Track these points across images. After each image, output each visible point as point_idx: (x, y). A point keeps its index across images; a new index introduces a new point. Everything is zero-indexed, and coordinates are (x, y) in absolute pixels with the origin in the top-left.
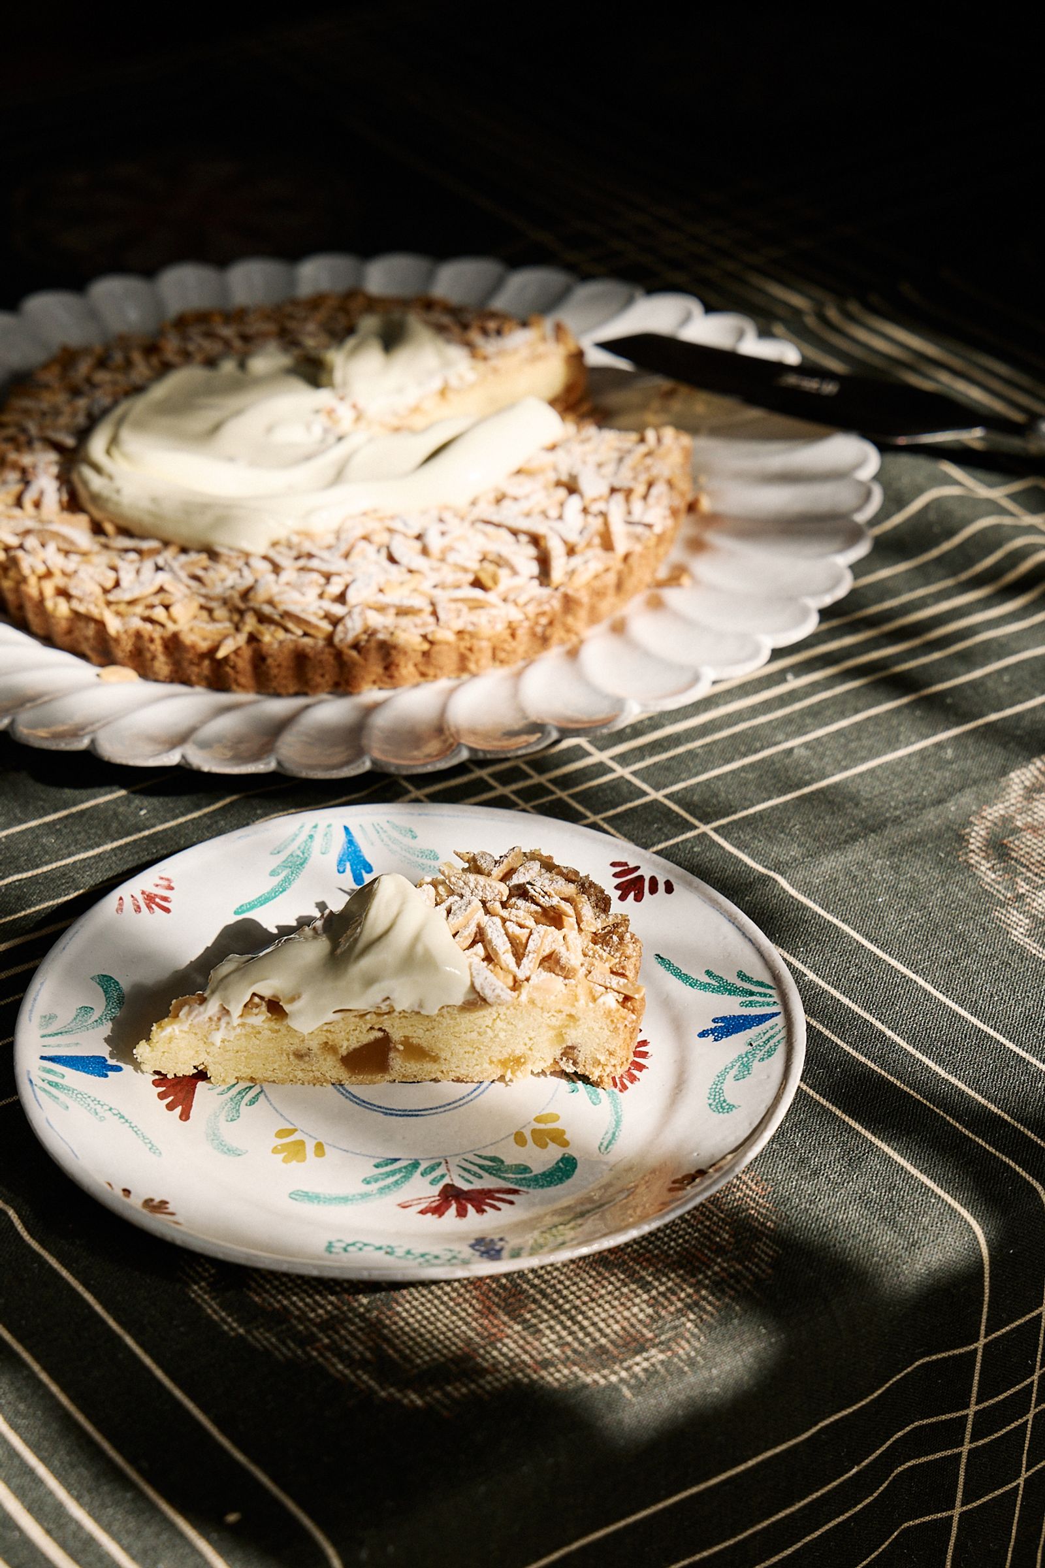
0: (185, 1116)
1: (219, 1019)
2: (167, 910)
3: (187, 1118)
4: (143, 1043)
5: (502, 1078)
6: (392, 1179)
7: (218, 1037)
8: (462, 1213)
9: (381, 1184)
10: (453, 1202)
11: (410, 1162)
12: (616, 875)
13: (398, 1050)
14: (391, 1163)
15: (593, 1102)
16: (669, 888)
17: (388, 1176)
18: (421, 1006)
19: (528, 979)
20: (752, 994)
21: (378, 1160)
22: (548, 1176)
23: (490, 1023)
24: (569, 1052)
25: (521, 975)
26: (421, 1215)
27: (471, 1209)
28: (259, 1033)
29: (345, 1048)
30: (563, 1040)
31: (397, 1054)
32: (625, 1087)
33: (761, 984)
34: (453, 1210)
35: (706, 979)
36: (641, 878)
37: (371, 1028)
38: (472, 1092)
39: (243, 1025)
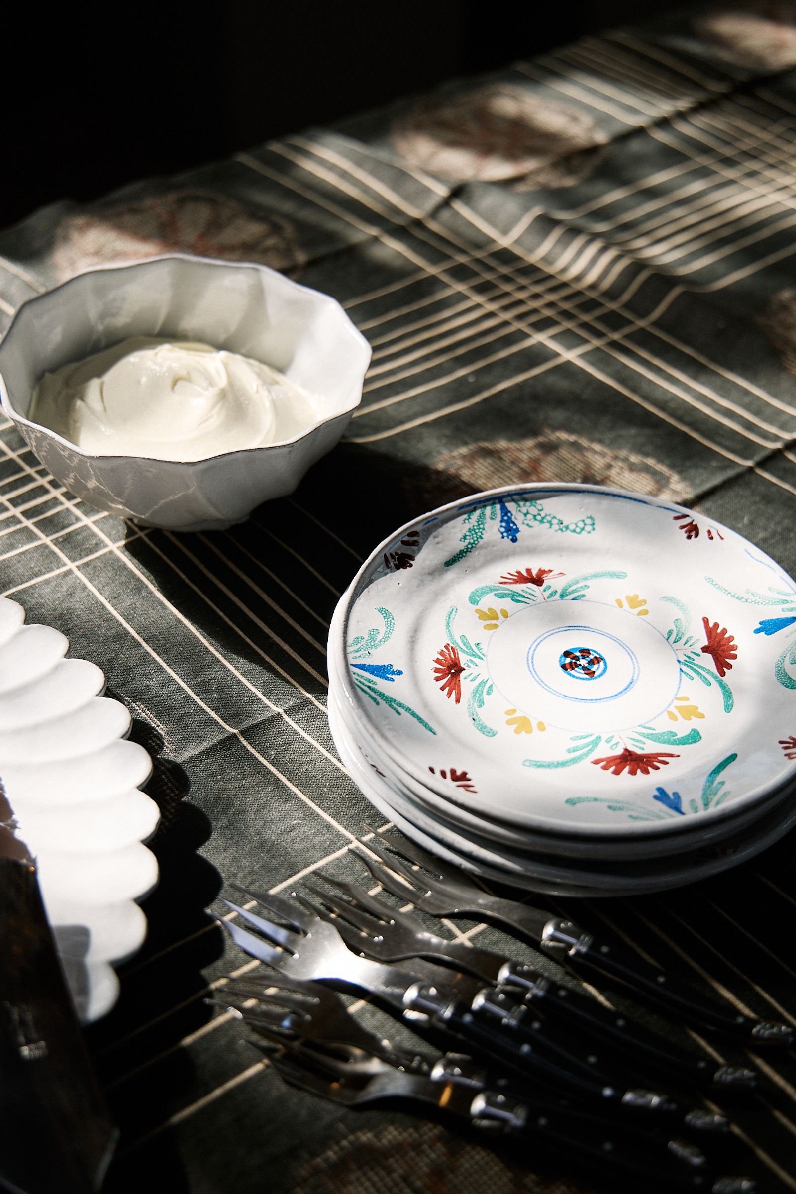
0: (706, 621)
3: (704, 619)
6: (573, 588)
8: (529, 571)
9: (578, 585)
10: (535, 577)
11: (565, 598)
14: (576, 597)
15: (465, 637)
17: (575, 590)
21: (583, 599)
22: (484, 592)
26: (551, 569)
27: (525, 574)
32: (446, 647)
34: (534, 573)
35: (400, 710)
38: (540, 642)
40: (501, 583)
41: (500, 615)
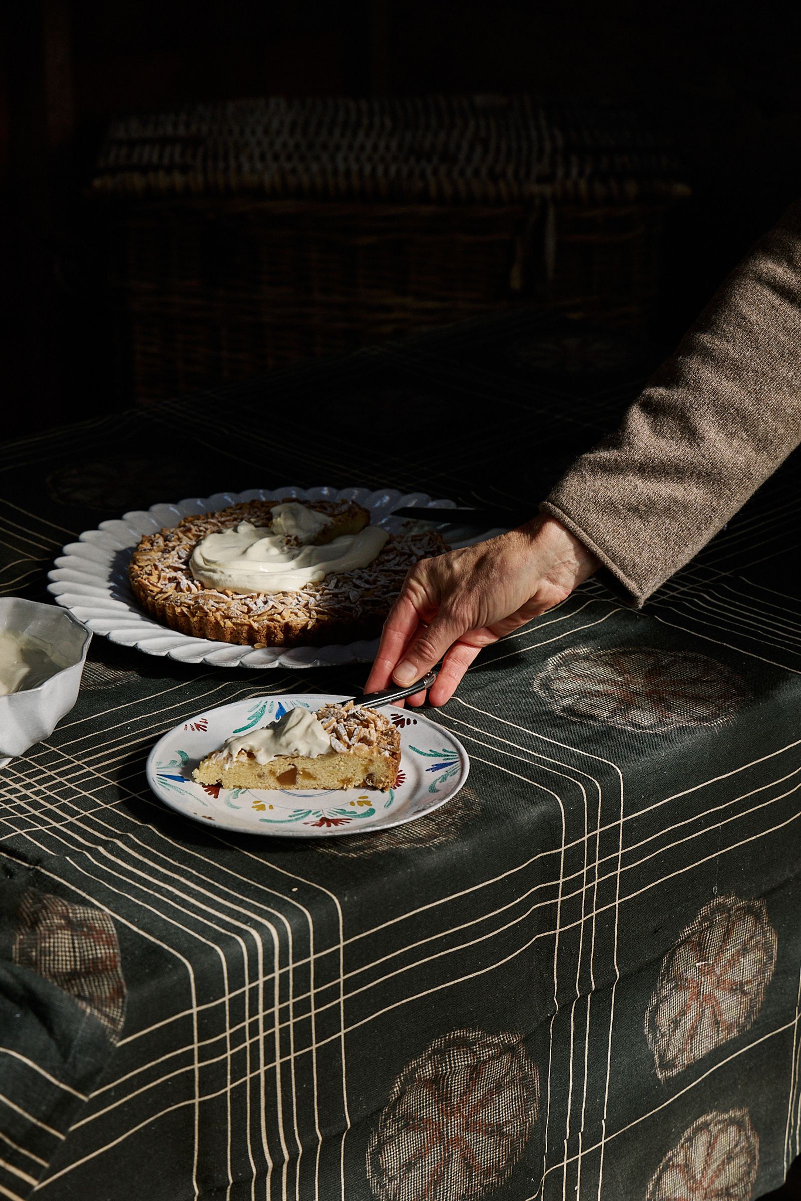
0: (216, 797)
1: (228, 759)
2: (206, 731)
3: (217, 797)
4: (196, 770)
5: (342, 788)
6: (300, 816)
7: (227, 767)
8: (329, 826)
9: (296, 817)
10: (325, 823)
11: (308, 811)
12: (393, 719)
13: (300, 774)
14: (299, 812)
16: (415, 722)
18: (310, 754)
19: (353, 745)
20: (448, 756)
22: (364, 815)
23: (338, 763)
24: (370, 776)
25: (350, 743)
26: (312, 827)
27: (332, 825)
28: (244, 765)
29: (279, 772)
30: (368, 771)
31: (300, 776)
32: (396, 789)
33: (452, 752)
34: (325, 825)
35: (430, 753)
36: (404, 719)
37: (290, 764)
39: (237, 761)
40: (351, 819)
41: (356, 804)
